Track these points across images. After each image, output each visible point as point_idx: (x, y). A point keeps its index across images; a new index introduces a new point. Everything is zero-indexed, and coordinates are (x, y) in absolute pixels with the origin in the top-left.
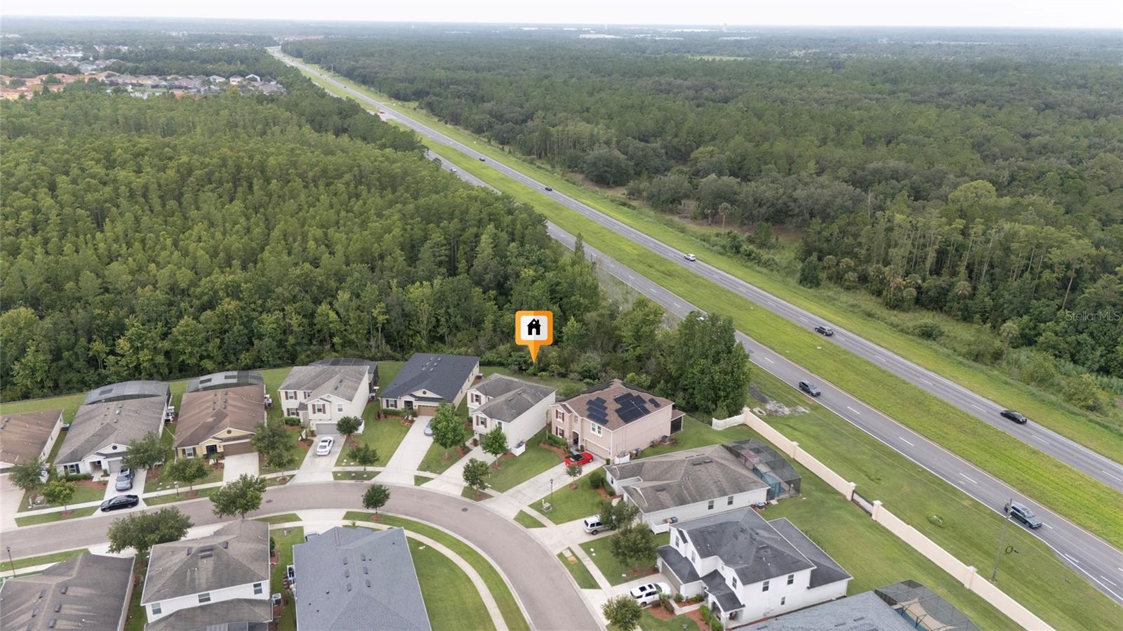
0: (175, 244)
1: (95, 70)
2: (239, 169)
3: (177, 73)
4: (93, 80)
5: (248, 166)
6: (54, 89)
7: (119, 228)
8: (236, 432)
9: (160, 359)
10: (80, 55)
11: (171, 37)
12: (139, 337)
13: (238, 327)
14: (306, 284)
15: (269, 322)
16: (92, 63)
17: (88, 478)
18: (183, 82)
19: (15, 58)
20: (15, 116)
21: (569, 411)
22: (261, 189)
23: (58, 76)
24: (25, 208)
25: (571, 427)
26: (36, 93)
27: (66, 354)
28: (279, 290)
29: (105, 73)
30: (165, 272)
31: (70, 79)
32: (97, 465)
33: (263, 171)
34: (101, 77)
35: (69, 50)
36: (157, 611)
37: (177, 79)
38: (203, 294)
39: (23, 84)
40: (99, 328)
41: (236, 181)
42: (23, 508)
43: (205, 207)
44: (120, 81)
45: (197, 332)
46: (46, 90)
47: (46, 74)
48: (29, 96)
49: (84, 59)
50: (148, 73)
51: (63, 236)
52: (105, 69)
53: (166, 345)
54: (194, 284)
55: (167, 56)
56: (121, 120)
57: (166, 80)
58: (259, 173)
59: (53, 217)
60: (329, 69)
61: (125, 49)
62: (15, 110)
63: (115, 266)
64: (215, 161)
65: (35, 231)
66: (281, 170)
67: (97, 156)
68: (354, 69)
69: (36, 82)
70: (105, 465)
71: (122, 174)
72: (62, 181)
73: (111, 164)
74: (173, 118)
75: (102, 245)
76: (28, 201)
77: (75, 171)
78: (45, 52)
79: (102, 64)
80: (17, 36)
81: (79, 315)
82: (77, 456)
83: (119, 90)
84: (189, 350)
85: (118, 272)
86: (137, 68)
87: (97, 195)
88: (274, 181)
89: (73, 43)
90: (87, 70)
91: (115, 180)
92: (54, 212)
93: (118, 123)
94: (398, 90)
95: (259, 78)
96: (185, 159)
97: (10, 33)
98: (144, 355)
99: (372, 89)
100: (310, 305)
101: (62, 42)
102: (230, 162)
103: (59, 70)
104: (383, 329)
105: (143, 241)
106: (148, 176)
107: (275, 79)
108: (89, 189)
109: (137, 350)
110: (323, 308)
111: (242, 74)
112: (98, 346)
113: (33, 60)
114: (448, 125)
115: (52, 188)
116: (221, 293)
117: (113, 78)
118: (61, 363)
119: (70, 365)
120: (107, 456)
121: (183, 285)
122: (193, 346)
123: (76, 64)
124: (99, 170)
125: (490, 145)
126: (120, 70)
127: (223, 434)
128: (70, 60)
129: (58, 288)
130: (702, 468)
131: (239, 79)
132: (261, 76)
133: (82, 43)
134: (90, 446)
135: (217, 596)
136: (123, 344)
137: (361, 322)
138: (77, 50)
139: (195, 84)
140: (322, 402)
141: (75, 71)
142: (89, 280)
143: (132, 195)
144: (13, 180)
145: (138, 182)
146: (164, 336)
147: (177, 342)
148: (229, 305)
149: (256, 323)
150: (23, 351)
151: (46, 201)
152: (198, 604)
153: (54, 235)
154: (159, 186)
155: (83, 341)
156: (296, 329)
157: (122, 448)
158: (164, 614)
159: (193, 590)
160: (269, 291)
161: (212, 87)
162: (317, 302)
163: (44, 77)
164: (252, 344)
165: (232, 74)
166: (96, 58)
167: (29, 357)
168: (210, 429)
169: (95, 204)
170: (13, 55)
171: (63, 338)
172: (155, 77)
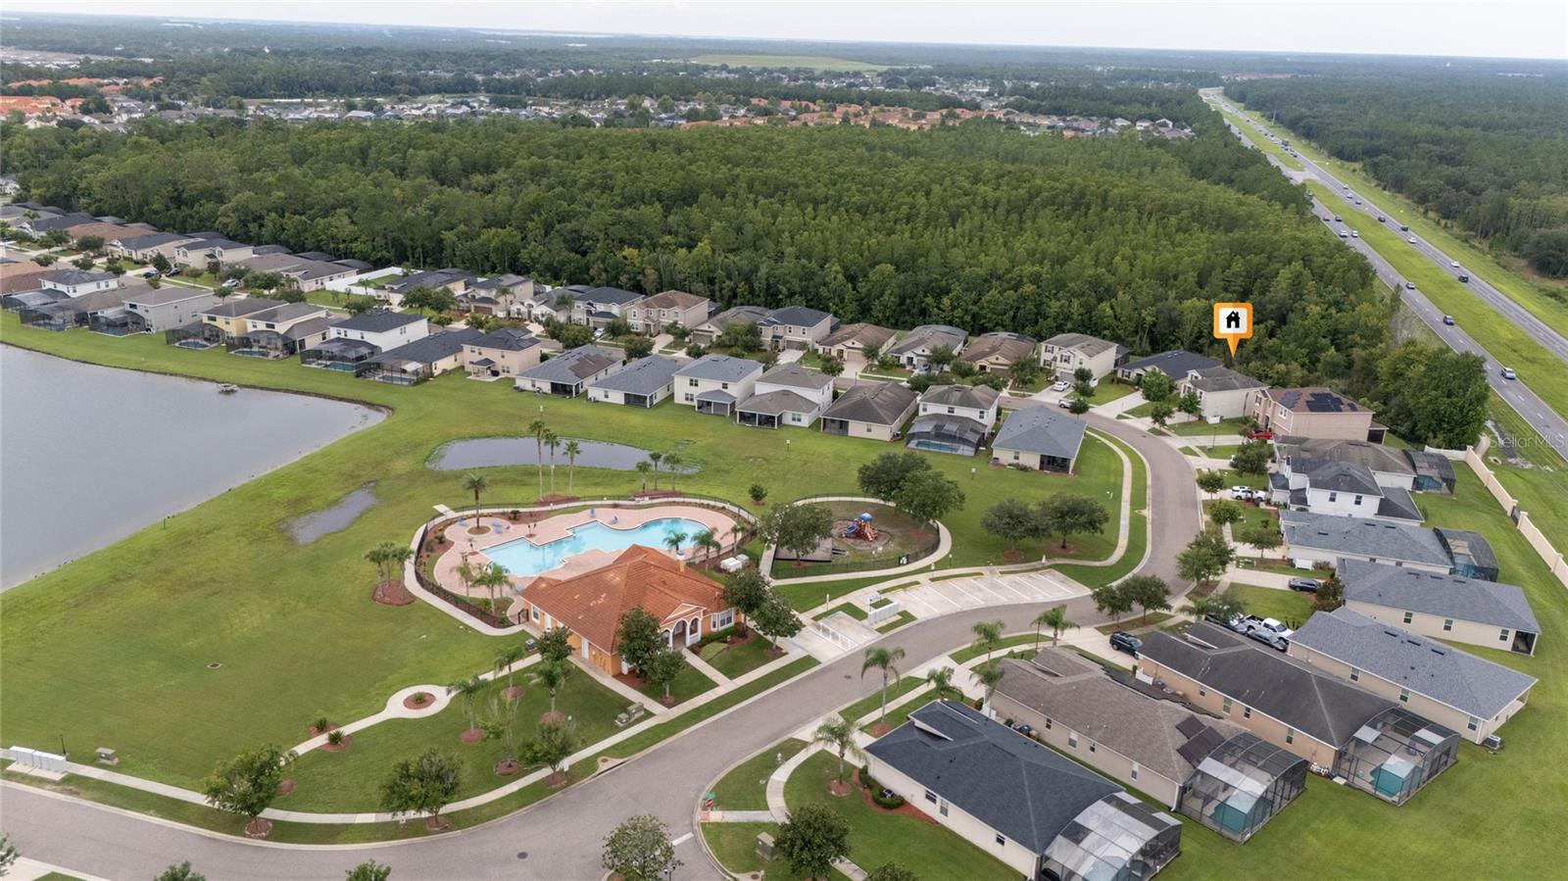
0: (1005, 244)
1: (996, 107)
2: (1082, 195)
3: (1080, 114)
4: (991, 117)
5: (1092, 195)
6: (951, 123)
7: (968, 225)
8: (1002, 360)
9: (968, 318)
10: (986, 90)
11: (1093, 73)
12: (958, 298)
13: (1030, 306)
14: (1095, 284)
15: (1054, 306)
16: (995, 99)
17: (903, 366)
18: (1082, 123)
19: (923, 90)
20: (912, 142)
21: (1266, 396)
22: (1097, 215)
23: (958, 111)
24: (905, 204)
25: (1265, 411)
26: (933, 126)
27: (908, 301)
28: (1072, 285)
29: (1004, 111)
30: (991, 259)
31: (968, 115)
32: (910, 360)
33: (1104, 200)
34: (1000, 115)
35: (977, 84)
36: (925, 410)
37: (1076, 120)
38: (1011, 279)
39: (924, 117)
40: (932, 289)
41: (1076, 206)
42: (865, 371)
43: (1039, 221)
44: (1017, 120)
45: (998, 302)
46: (943, 123)
47: (947, 107)
48: (927, 128)
49: (989, 95)
50: (1047, 113)
51: (926, 228)
52: (1005, 107)
53: (975, 308)
54: (1008, 271)
55: (1076, 93)
56: (1001, 154)
57: (1064, 120)
58: (1100, 201)
59: (923, 213)
60: (1270, 118)
61: (1034, 85)
62: (913, 138)
63: (955, 250)
64: (1064, 186)
65: (908, 223)
66: (1121, 201)
67: (968, 174)
68: (1300, 118)
69: (935, 116)
70: (915, 362)
71: (982, 189)
72: (936, 189)
73: (976, 179)
74: (1049, 154)
75: (951, 236)
76: (909, 200)
77: (947, 181)
78: (953, 85)
79: (1004, 100)
80: (929, 67)
81: (923, 277)
82: (900, 351)
83: (1011, 125)
84: (989, 315)
85: (957, 255)
86: (1039, 106)
87: (957, 201)
88: (1111, 209)
89: (982, 77)
90: (988, 106)
91: (975, 194)
92: (924, 208)
93: (997, 156)
94: (1343, 146)
95: (1170, 124)
96: (1038, 182)
97: (924, 64)
98: (958, 313)
99: (1313, 144)
100: (1093, 301)
101: (972, 75)
102: (1076, 188)
103: (961, 105)
104: (1150, 331)
105: (981, 240)
106: (1004, 193)
107: (1190, 125)
108: (954, 196)
109: (954, 308)
110: (1105, 306)
111: (1152, 118)
112: (929, 300)
113: (938, 94)
114: (1386, 193)
115: (928, 194)
116: (1025, 280)
117: (1011, 117)
118: (904, 307)
119: (908, 311)
120: (918, 355)
121: (1000, 272)
122: (994, 313)
123: (979, 99)
124: (966, 184)
125: (1426, 217)
126: (1020, 108)
127: (992, 359)
128: (974, 95)
129: (914, 260)
130: (1356, 448)
131: (1146, 124)
132: (1175, 120)
133: (992, 77)
134: (909, 347)
135: (960, 412)
136: (946, 301)
137: (1130, 320)
138: (984, 85)
139: (1091, 127)
140: (1068, 354)
141: (976, 107)
142: (935, 257)
143: (985, 206)
144: (901, 184)
145: (991, 195)
146: (975, 303)
147: (983, 308)
148: (1028, 288)
149: (1045, 306)
150: (882, 294)
151: (921, 199)
152: (946, 413)
153: (920, 225)
154: (1009, 202)
155: (921, 294)
156: (1075, 317)
157: (927, 353)
158: (928, 413)
159: (946, 402)
160: (1065, 286)
161: (1110, 129)
162: (1100, 300)
163: (944, 112)
164: (1037, 322)
165: (1141, 118)
166: (1001, 95)
167: (886, 298)
168: (985, 355)
169: (954, 209)
170: (921, 87)
171: (909, 287)
172: (1055, 118)
